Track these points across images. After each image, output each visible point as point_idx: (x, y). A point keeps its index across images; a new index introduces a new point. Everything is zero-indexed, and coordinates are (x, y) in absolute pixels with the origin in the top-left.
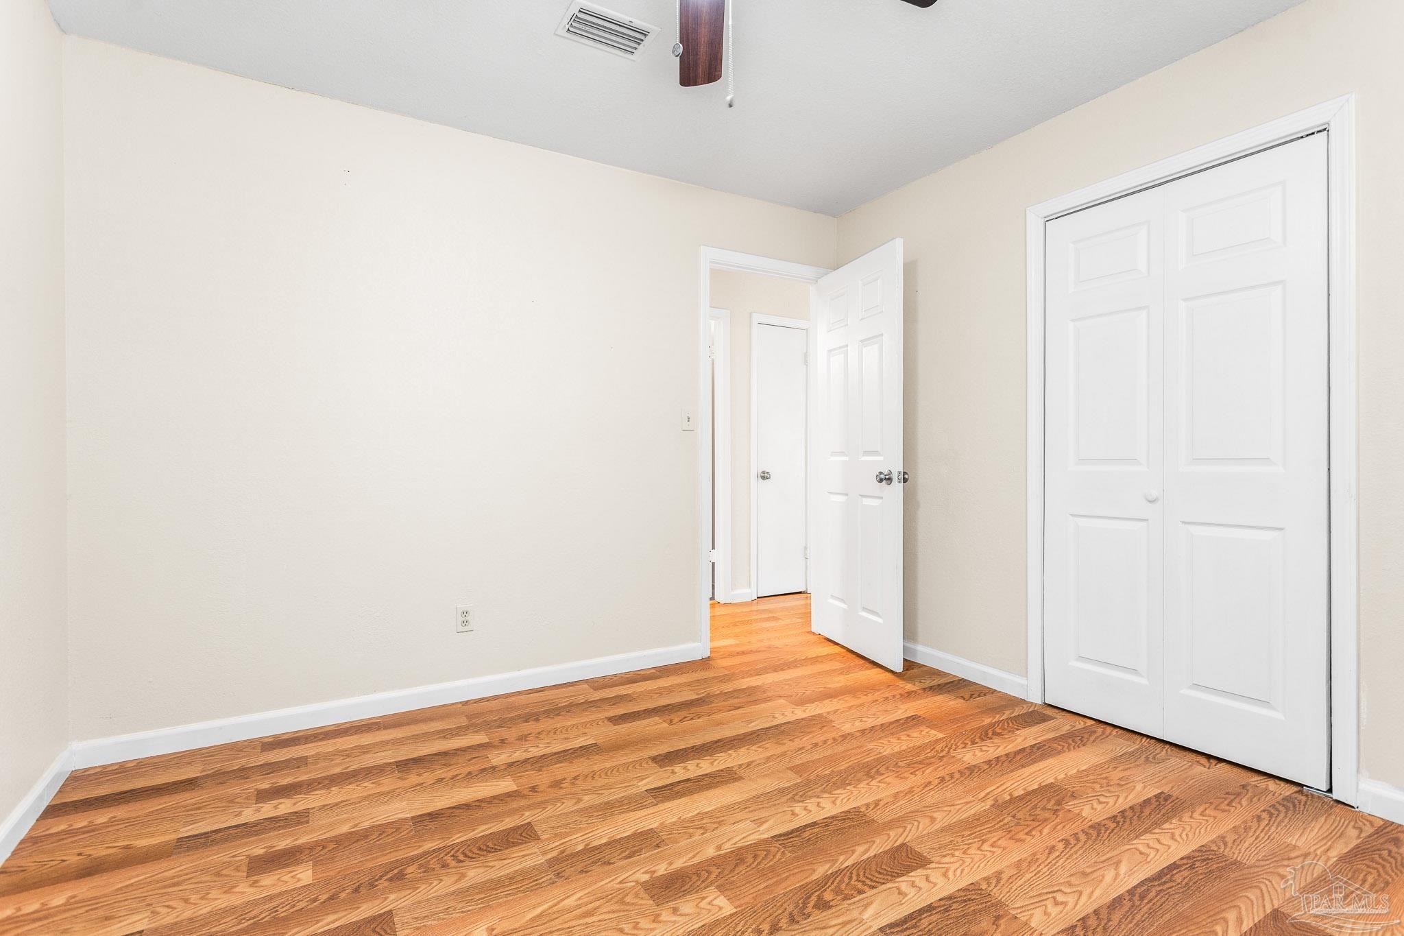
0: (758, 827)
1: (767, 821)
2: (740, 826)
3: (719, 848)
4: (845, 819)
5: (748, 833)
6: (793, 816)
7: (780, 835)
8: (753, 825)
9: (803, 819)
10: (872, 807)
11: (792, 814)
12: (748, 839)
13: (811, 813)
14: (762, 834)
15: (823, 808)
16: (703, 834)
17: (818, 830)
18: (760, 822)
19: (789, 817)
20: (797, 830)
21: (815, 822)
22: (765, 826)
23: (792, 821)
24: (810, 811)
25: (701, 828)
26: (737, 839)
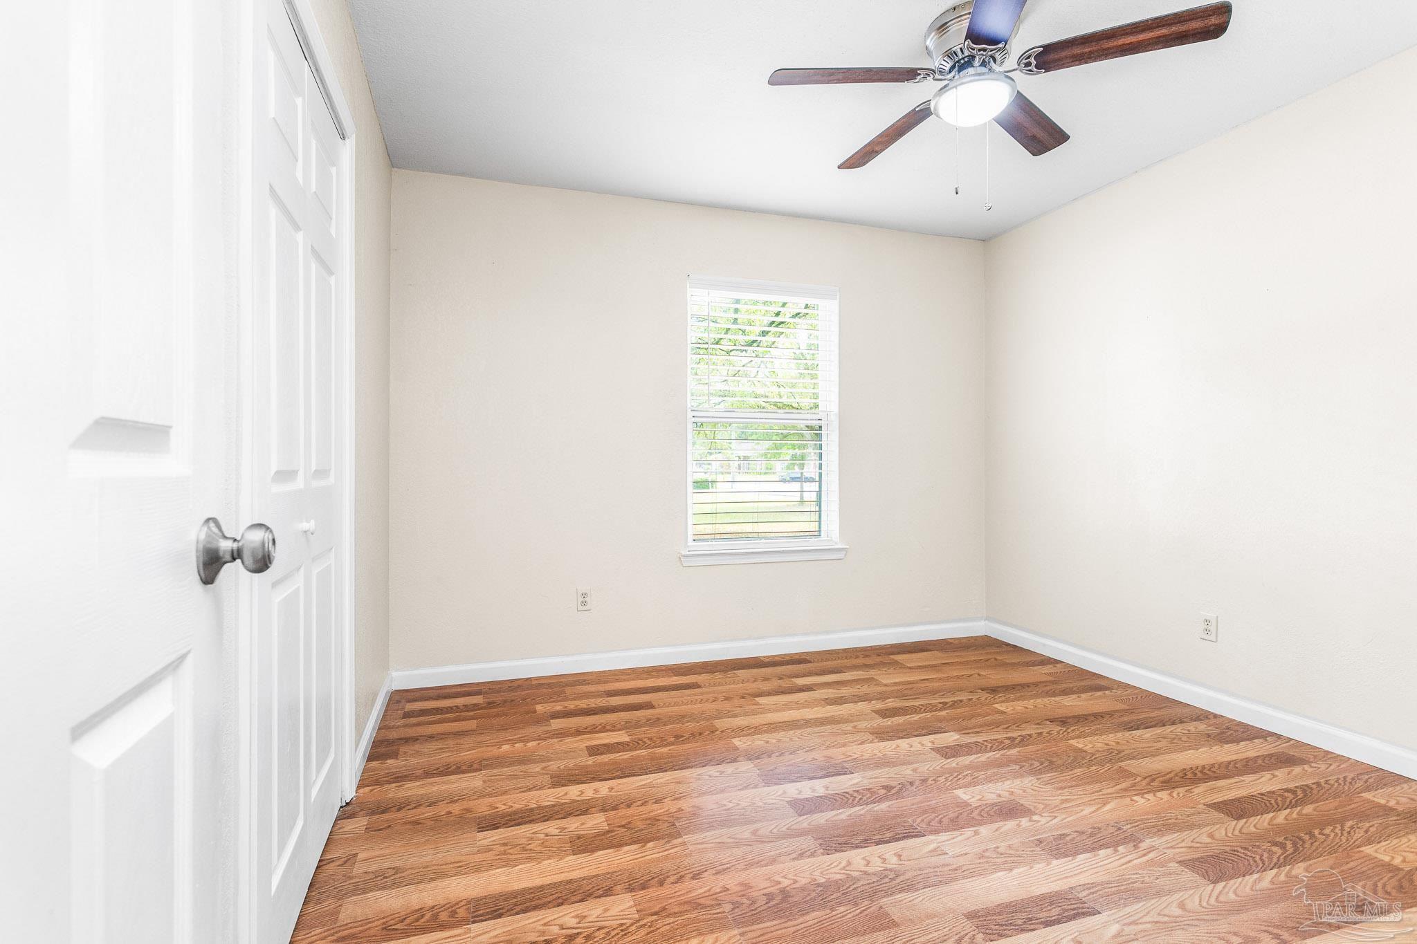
0: (939, 847)
1: (930, 852)
2: (958, 851)
3: (976, 833)
4: (844, 844)
5: (950, 842)
6: (900, 853)
7: (916, 836)
8: (946, 849)
9: (889, 850)
10: (808, 853)
11: (900, 856)
12: (949, 837)
13: (878, 855)
14: (935, 840)
15: (863, 858)
16: (998, 848)
17: (876, 837)
18: (937, 852)
19: (905, 855)
20: (897, 840)
21: (877, 845)
22: (932, 847)
23: (903, 849)
24: (879, 857)
25: (1002, 854)
26: (960, 838)
